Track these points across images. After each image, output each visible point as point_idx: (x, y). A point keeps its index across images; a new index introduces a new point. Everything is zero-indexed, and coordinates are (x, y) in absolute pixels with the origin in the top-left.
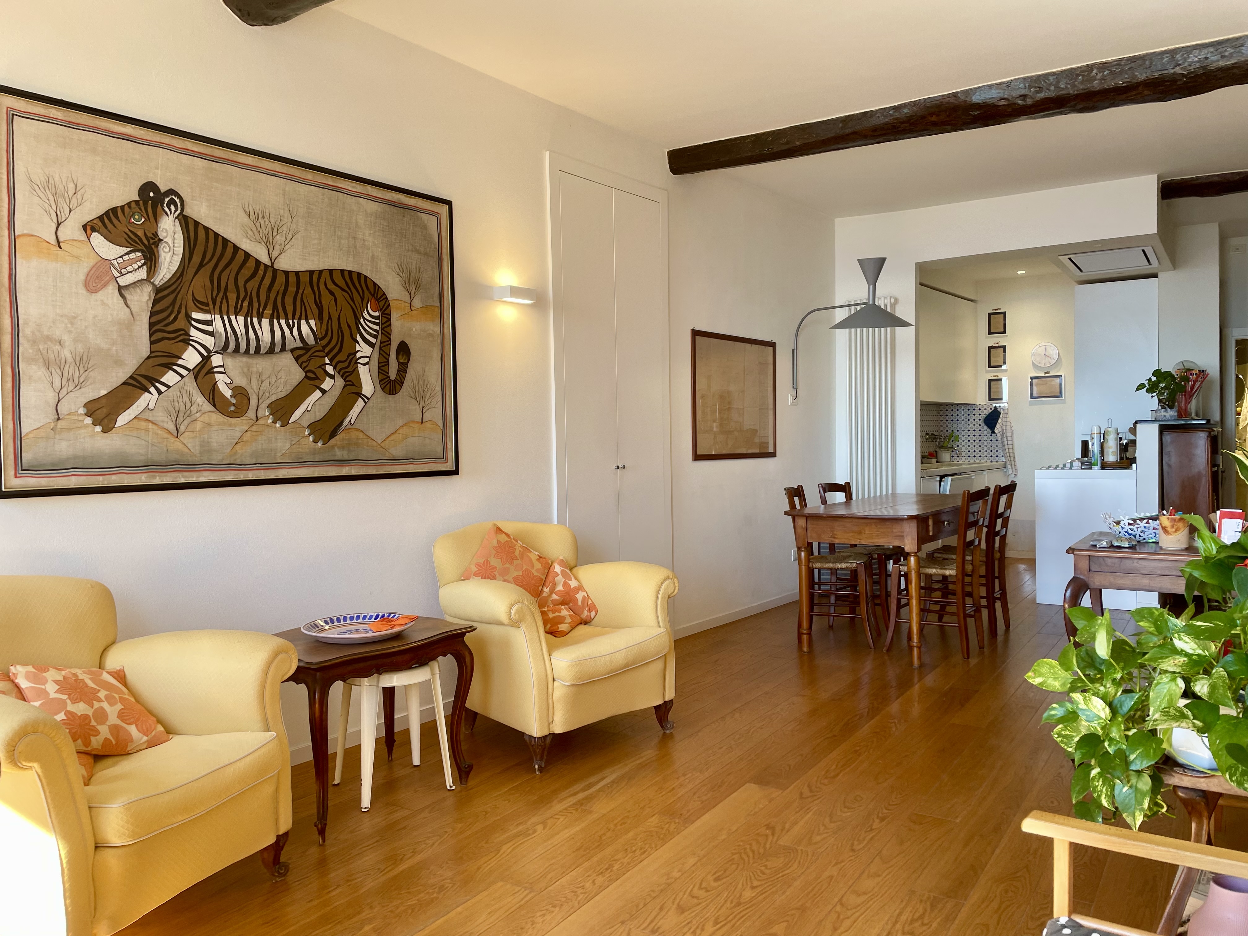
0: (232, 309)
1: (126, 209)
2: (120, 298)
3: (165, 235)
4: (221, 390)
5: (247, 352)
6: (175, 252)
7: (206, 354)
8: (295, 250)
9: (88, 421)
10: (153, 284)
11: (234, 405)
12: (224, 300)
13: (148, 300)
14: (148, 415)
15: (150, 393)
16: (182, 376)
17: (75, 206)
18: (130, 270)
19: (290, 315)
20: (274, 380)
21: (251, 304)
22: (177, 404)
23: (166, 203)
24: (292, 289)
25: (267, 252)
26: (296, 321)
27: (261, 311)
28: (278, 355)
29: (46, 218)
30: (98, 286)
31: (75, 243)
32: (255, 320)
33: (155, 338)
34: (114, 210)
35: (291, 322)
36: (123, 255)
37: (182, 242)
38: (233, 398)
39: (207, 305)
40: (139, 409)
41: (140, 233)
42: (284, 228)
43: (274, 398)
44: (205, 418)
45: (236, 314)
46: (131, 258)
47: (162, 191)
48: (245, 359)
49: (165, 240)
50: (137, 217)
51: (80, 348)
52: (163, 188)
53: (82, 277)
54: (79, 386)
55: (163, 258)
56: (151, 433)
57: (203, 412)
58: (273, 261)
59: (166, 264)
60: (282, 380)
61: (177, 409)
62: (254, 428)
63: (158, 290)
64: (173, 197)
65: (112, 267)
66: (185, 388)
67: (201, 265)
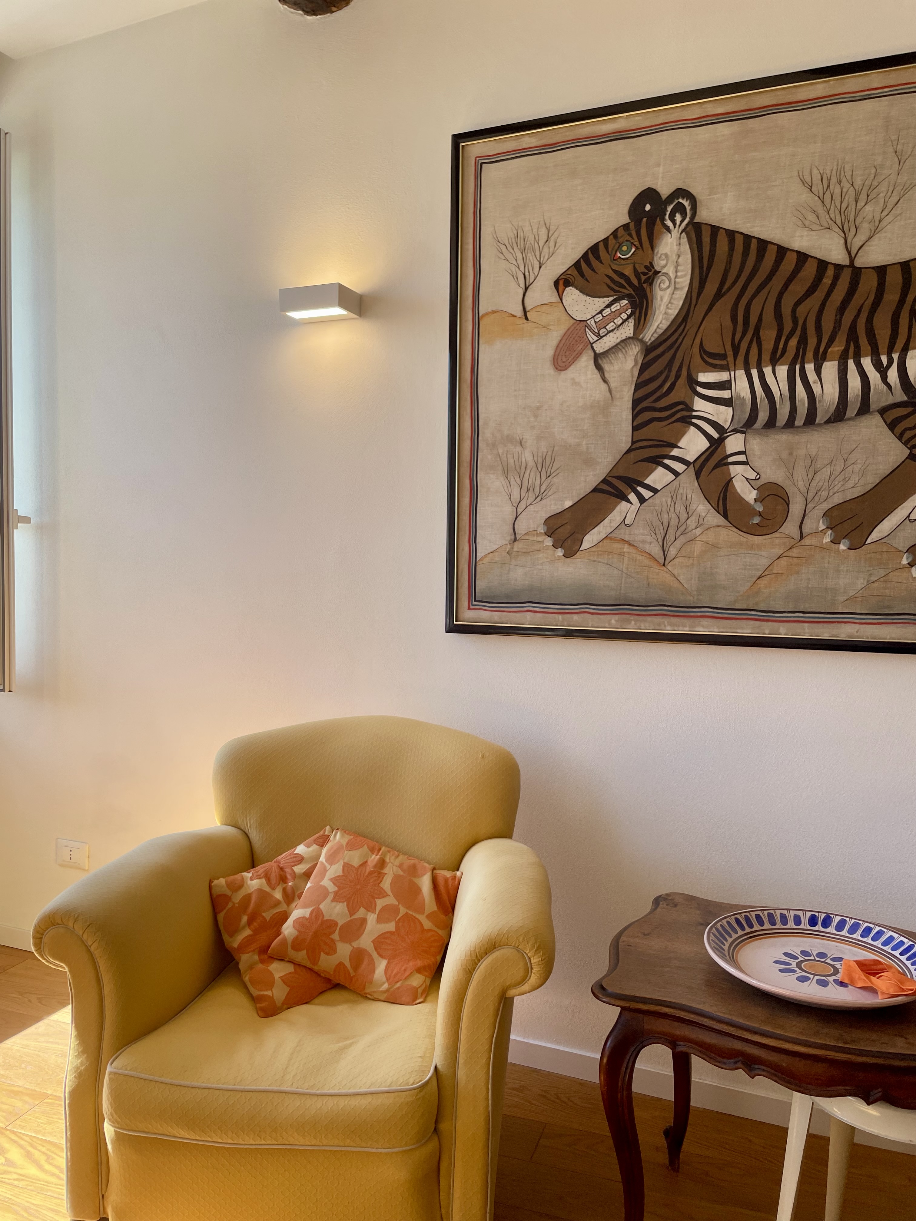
0: (766, 357)
1: (612, 242)
2: (596, 371)
3: (663, 263)
4: (739, 490)
5: (790, 424)
6: (677, 286)
7: (716, 435)
8: (902, 223)
9: (549, 542)
10: (642, 341)
11: (760, 514)
12: (755, 343)
13: (633, 367)
14: (623, 534)
15: (628, 501)
16: (676, 474)
17: (546, 257)
18: (612, 328)
19: (883, 345)
20: (839, 469)
21: (803, 341)
22: (665, 517)
23: (668, 213)
24: (892, 297)
25: (843, 241)
26: (895, 356)
27: (822, 349)
28: (851, 423)
29: (513, 284)
30: (569, 361)
31: (545, 307)
32: (810, 367)
33: (639, 420)
34: (594, 249)
35: (884, 359)
36: (603, 310)
37: (690, 266)
38: (759, 504)
39: (724, 357)
40: (612, 524)
41: (628, 271)
42: (883, 188)
43: (837, 499)
44: (710, 537)
45: (774, 362)
46: (613, 310)
47: (664, 197)
48: (785, 437)
49: (664, 271)
50: (624, 248)
51: (543, 447)
52: (665, 191)
53: (550, 352)
54: (540, 497)
55: (659, 299)
56: (626, 560)
57: (707, 527)
58: (853, 255)
59: (663, 308)
60: (857, 467)
61: (666, 524)
62: (795, 552)
63: (648, 350)
64: (680, 200)
65: (587, 330)
66: (681, 491)
67: (719, 295)
